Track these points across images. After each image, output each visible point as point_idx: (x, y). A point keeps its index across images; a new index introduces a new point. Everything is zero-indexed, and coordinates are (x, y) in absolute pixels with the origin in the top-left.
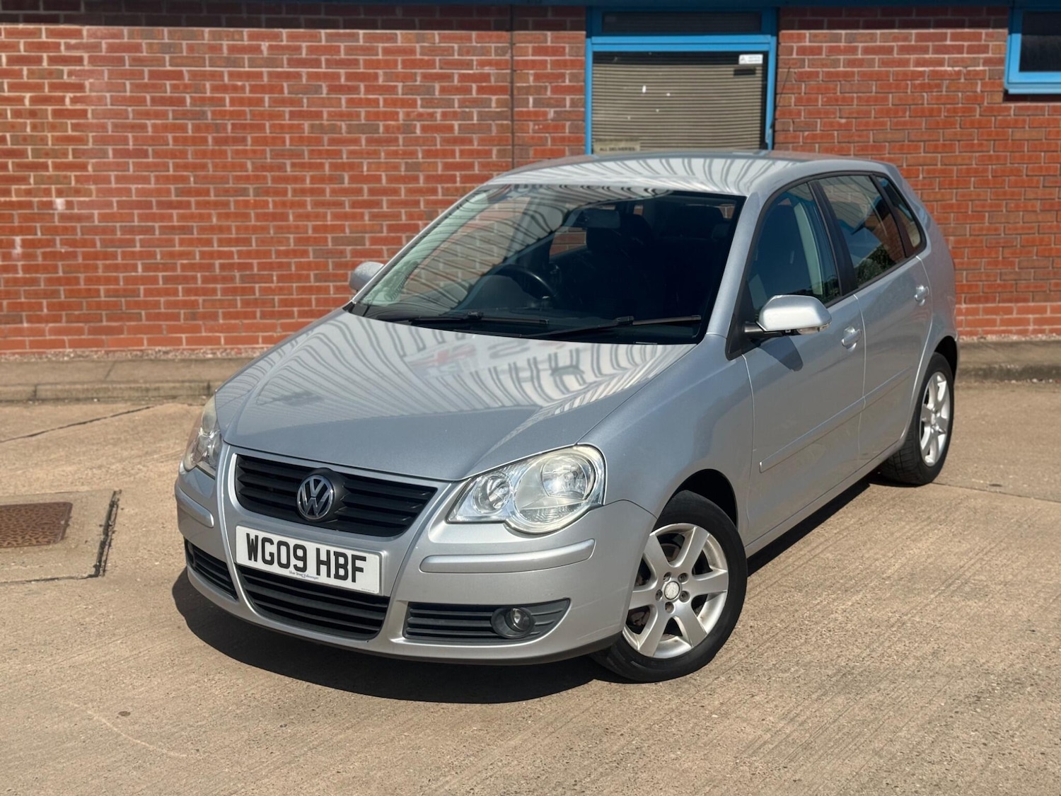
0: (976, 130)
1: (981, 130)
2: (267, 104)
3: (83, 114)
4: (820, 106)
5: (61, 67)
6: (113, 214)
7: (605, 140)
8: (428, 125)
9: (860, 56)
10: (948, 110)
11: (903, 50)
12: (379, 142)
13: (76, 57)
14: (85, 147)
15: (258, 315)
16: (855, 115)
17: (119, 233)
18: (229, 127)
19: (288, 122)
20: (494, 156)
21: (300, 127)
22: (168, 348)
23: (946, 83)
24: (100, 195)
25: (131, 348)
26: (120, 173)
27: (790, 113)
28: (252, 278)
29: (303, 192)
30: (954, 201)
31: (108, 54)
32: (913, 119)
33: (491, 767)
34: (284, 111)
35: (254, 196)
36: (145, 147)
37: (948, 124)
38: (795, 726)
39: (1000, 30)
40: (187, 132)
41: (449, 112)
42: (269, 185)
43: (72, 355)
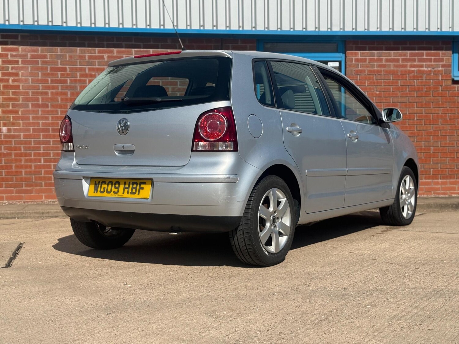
0: (440, 98)
1: (442, 97)
3: (18, 87)
5: (8, 65)
6: (30, 134)
9: (384, 63)
10: (427, 88)
11: (404, 60)
13: (15, 61)
14: (18, 103)
16: (383, 90)
17: (33, 144)
22: (55, 200)
23: (425, 76)
24: (24, 125)
25: (36, 200)
26: (34, 115)
30: (432, 130)
31: (31, 59)
32: (410, 92)
33: (237, 327)
36: (47, 103)
37: (427, 94)
38: (419, 309)
39: (448, 52)
40: (68, 96)
43: (7, 203)
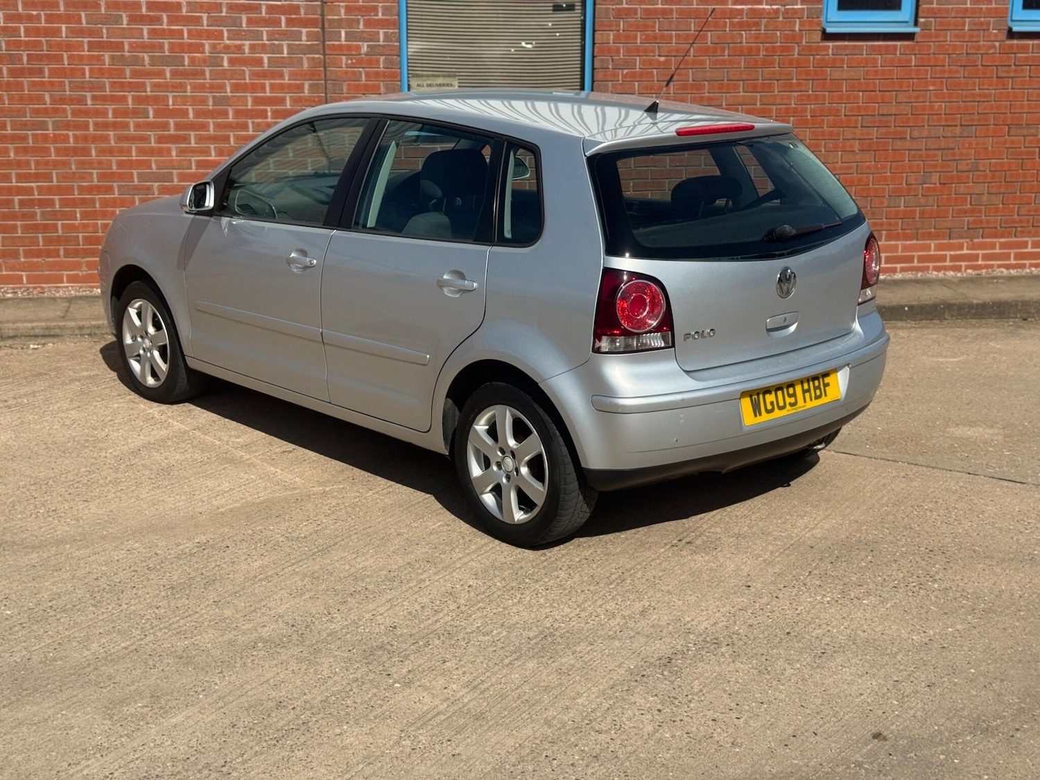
0: (795, 70)
1: (799, 69)
2: (64, 35)
4: (639, 44)
7: (422, 76)
8: (236, 58)
10: (767, 49)
12: (185, 74)
15: (62, 253)
16: (674, 54)
18: (25, 58)
19: (87, 53)
20: (306, 91)
21: (99, 58)
23: (764, 21)
27: (609, 50)
28: (55, 215)
29: (105, 126)
32: (731, 58)
33: (141, 748)
34: (82, 42)
35: (53, 130)
37: (768, 63)
38: (476, 694)
41: (258, 44)
42: (69, 119)
